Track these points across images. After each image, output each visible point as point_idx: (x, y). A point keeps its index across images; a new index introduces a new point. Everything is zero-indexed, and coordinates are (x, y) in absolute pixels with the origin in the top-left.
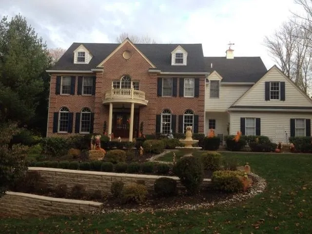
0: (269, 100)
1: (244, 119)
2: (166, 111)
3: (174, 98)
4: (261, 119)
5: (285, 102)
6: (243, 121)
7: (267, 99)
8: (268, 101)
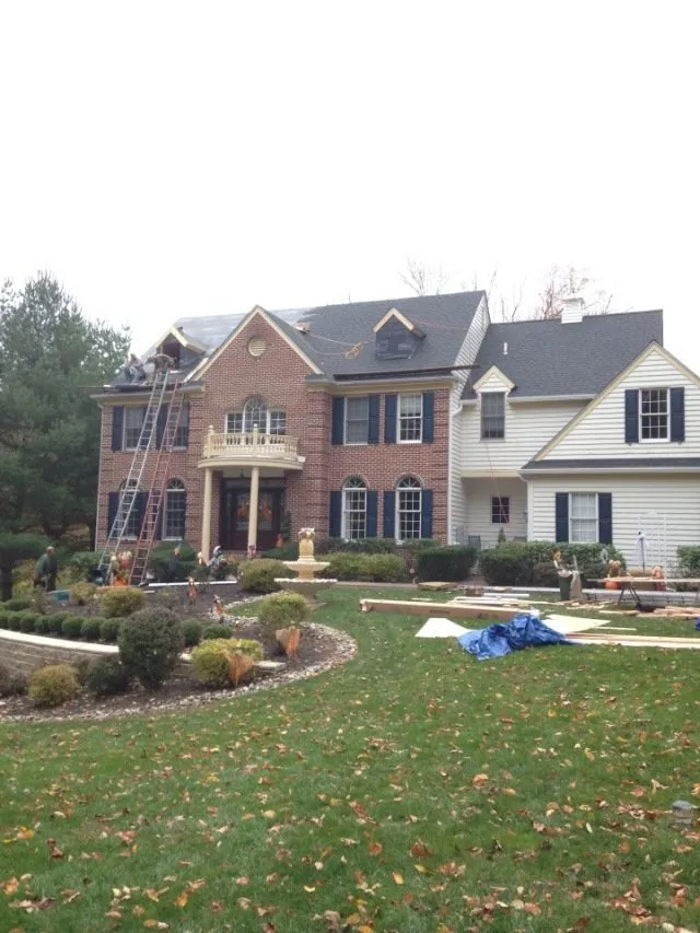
0: (637, 441)
1: (566, 494)
2: (357, 481)
3: (372, 447)
4: (614, 495)
5: (683, 445)
6: (562, 501)
7: (631, 437)
8: (634, 445)
